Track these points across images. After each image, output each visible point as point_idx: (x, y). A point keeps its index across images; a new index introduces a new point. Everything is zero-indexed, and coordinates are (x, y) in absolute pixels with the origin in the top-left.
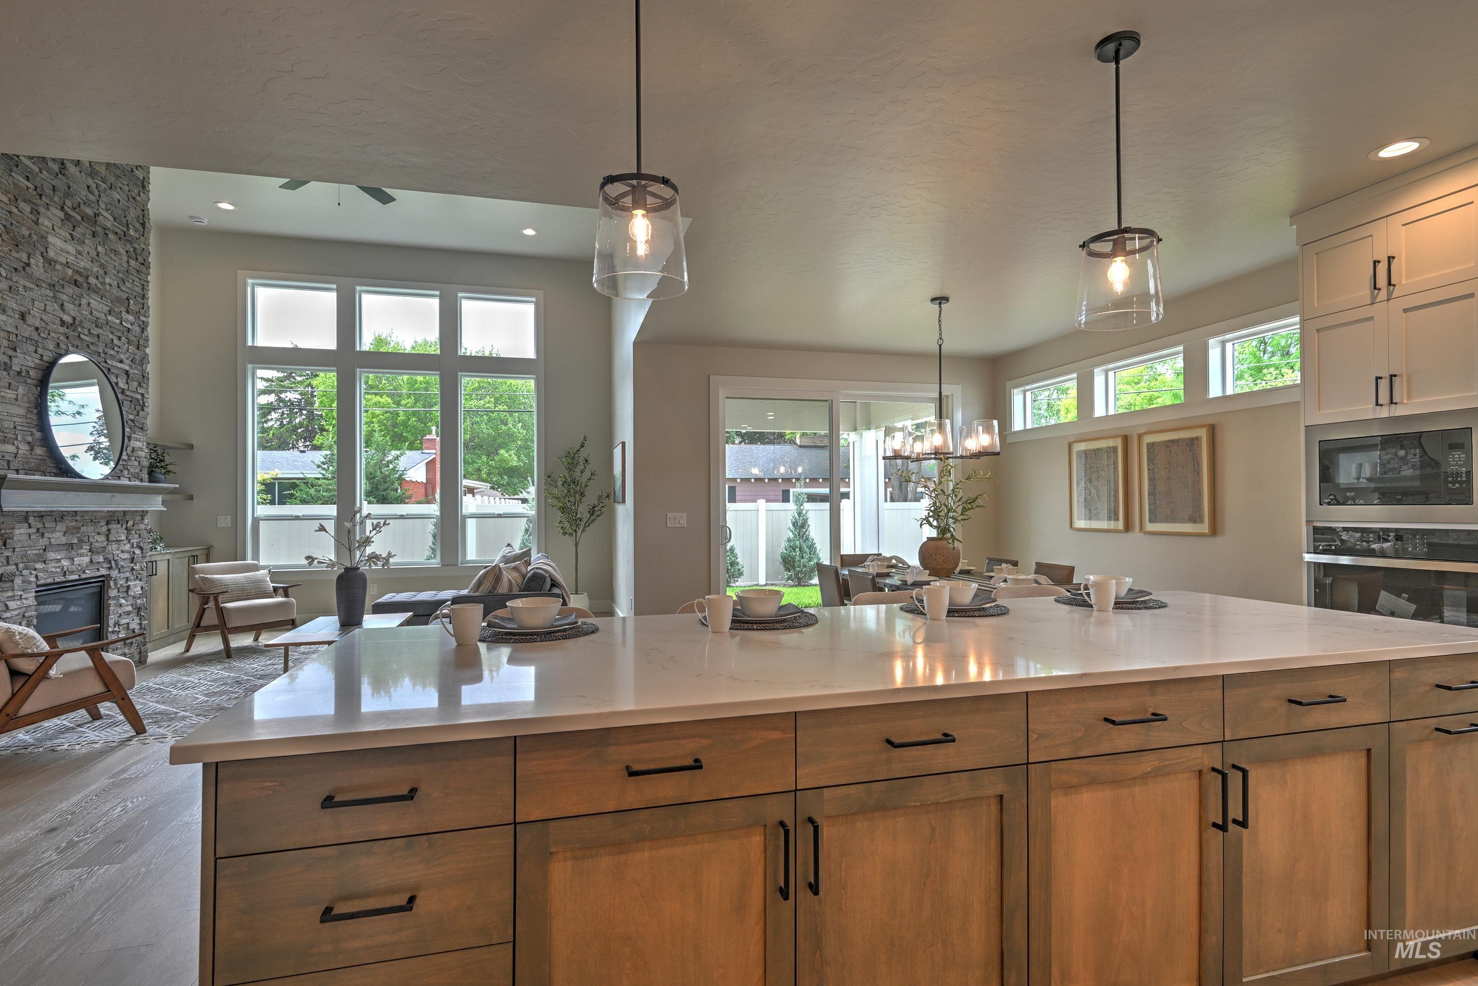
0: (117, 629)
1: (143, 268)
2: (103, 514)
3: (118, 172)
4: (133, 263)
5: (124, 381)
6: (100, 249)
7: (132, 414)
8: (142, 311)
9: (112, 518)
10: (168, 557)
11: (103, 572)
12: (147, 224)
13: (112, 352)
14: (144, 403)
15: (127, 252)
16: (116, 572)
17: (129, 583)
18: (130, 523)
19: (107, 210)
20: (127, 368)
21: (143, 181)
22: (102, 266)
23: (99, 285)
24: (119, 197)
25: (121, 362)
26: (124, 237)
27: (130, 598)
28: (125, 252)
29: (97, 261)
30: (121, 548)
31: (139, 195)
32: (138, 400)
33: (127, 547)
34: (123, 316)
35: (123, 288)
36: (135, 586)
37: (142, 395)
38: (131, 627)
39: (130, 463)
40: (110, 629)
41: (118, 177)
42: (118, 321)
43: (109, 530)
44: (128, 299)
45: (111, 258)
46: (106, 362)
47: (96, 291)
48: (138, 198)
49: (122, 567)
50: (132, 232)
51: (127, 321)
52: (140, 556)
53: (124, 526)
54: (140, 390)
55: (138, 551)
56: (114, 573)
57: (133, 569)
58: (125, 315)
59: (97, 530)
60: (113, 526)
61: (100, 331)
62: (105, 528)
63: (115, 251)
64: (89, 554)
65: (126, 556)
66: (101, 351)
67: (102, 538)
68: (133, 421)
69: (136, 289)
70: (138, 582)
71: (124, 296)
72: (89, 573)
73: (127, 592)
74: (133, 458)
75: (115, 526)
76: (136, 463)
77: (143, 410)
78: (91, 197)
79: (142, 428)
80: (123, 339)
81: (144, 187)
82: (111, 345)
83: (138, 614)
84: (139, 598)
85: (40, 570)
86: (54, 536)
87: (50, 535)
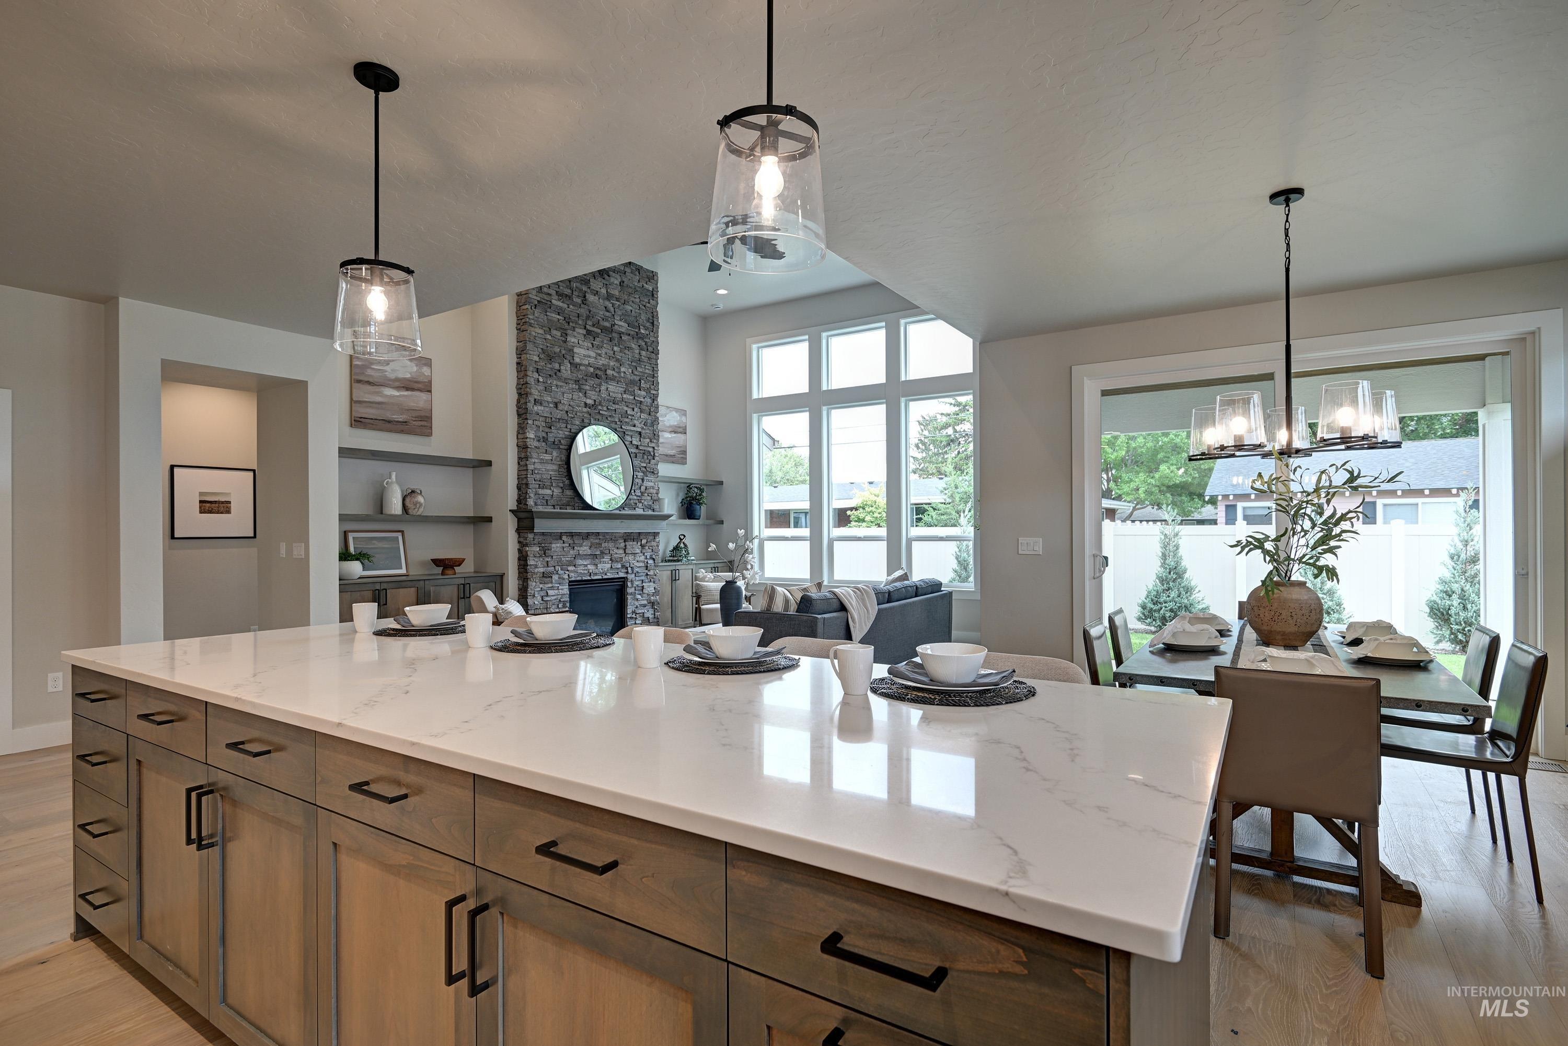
0: (634, 616)
1: (653, 356)
2: (620, 535)
3: (630, 290)
4: (643, 353)
5: (638, 439)
6: (615, 349)
7: (645, 463)
8: (652, 387)
9: (628, 537)
11: (622, 575)
12: (655, 323)
13: (627, 420)
14: (654, 454)
15: (639, 346)
16: (633, 576)
17: (644, 584)
18: (644, 541)
19: (621, 320)
20: (639, 430)
21: (653, 292)
22: (618, 360)
23: (615, 374)
24: (631, 308)
25: (634, 426)
26: (638, 336)
27: (644, 595)
28: (637, 346)
29: (613, 357)
30: (637, 559)
31: (649, 303)
32: (649, 452)
33: (642, 558)
34: (636, 392)
35: (636, 373)
36: (649, 587)
37: (653, 448)
38: (646, 615)
39: (643, 498)
40: (629, 616)
41: (630, 294)
42: (632, 397)
43: (625, 546)
44: (640, 380)
45: (625, 353)
46: (622, 428)
47: (613, 379)
48: (648, 305)
49: (638, 572)
50: (643, 331)
51: (639, 396)
52: (653, 565)
53: (639, 544)
54: (653, 445)
55: (651, 562)
56: (631, 577)
57: (647, 575)
58: (637, 392)
59: (617, 546)
60: (629, 544)
61: (617, 406)
62: (623, 545)
63: (629, 348)
64: (610, 562)
65: (642, 564)
66: (617, 420)
67: (621, 551)
68: (645, 467)
69: (647, 371)
70: (652, 584)
71: (637, 378)
72: (610, 576)
73: (642, 590)
74: (646, 494)
75: (631, 543)
76: (649, 498)
77: (654, 459)
78: (608, 314)
79: (653, 472)
80: (636, 409)
81: (653, 295)
82: (626, 415)
83: (653, 607)
84: (653, 596)
85: (572, 571)
86: (582, 548)
87: (579, 549)
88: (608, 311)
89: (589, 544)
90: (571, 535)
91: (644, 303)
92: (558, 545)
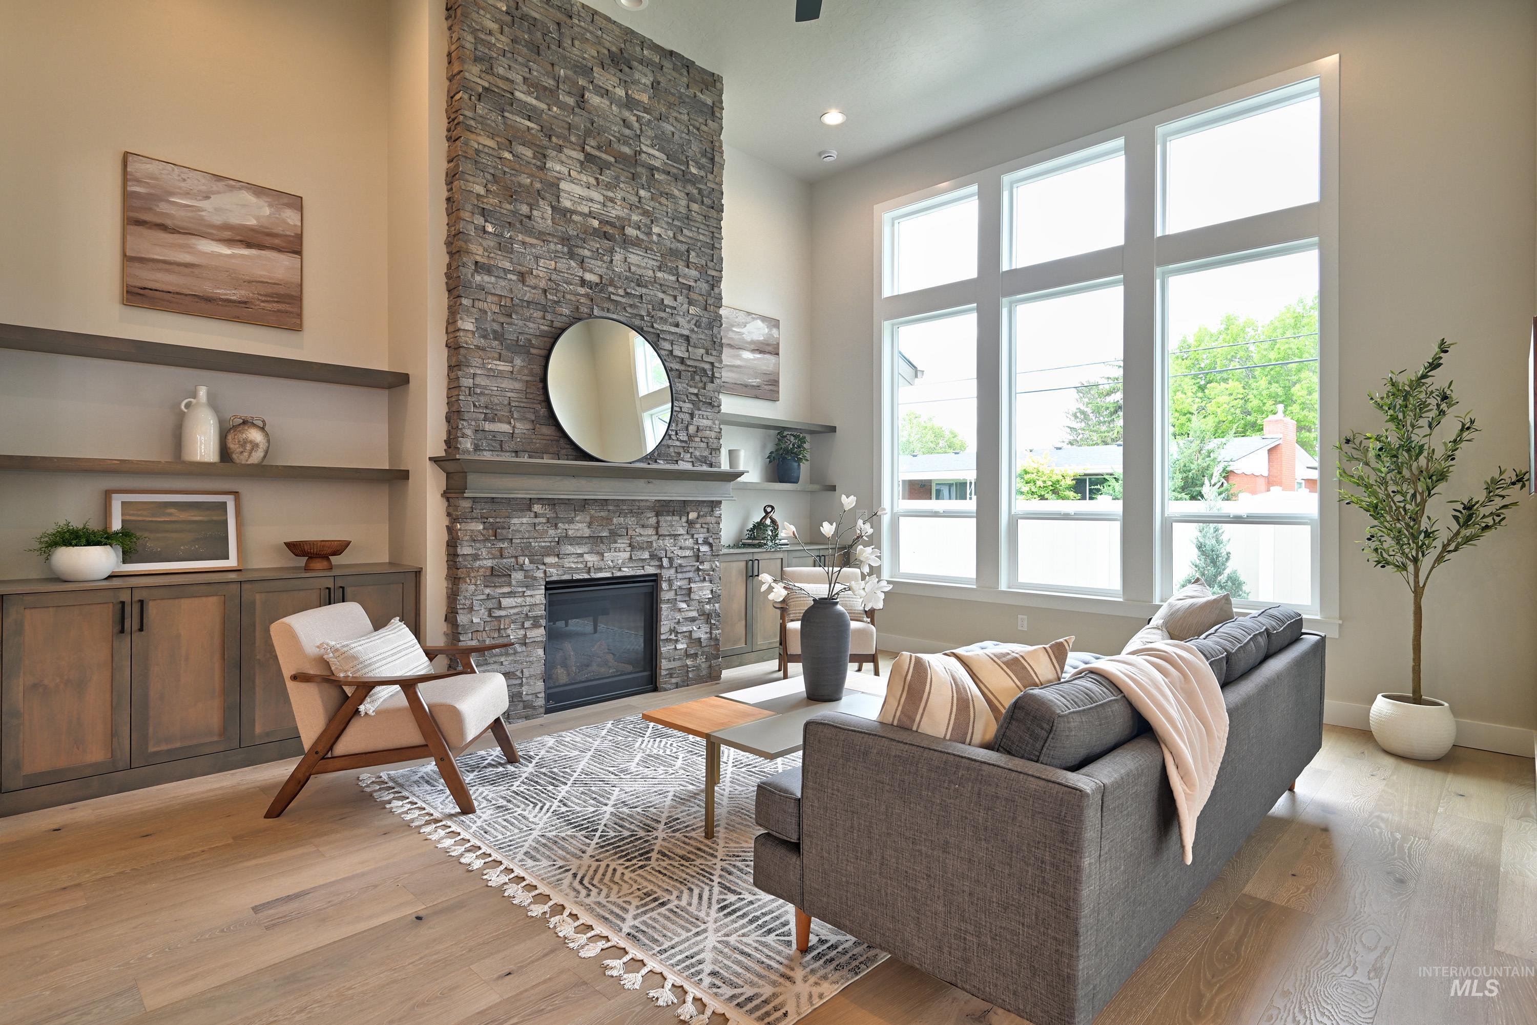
0: (673, 637)
1: (713, 213)
2: (648, 504)
3: (671, 99)
4: (695, 207)
5: (683, 349)
6: (642, 193)
7: (695, 387)
8: (710, 264)
9: (663, 508)
10: (780, 555)
11: (650, 570)
12: (717, 159)
13: (663, 315)
14: (713, 374)
15: (687, 194)
16: (672, 571)
17: (692, 585)
18: (693, 516)
19: (653, 146)
20: (686, 332)
21: (712, 108)
22: (645, 213)
23: (642, 236)
24: (673, 129)
25: (677, 325)
26: (684, 178)
27: (693, 603)
28: (683, 194)
29: (637, 207)
30: (679, 544)
31: (706, 125)
32: (704, 370)
33: (689, 542)
34: (680, 271)
35: (681, 238)
36: (701, 589)
37: (712, 364)
38: (695, 635)
39: (693, 444)
40: (663, 637)
41: (670, 106)
42: (673, 278)
43: (658, 522)
44: (688, 251)
45: (660, 203)
46: (653, 327)
47: (637, 242)
48: (703, 128)
49: (680, 566)
50: (694, 170)
51: (685, 276)
52: (709, 553)
53: (684, 519)
54: (711, 359)
55: (704, 548)
56: (667, 573)
57: (698, 569)
58: (683, 269)
59: (642, 522)
60: (666, 520)
61: (644, 290)
62: (653, 521)
63: (669, 196)
64: (628, 549)
65: (688, 553)
66: (644, 313)
67: (651, 531)
68: (696, 395)
69: (701, 237)
70: (707, 584)
71: (683, 248)
72: (627, 571)
73: (689, 595)
74: (698, 439)
75: (669, 518)
76: (703, 445)
77: (712, 382)
78: (627, 132)
79: (710, 404)
80: (679, 298)
81: (713, 113)
82: (662, 305)
83: (708, 621)
84: (708, 603)
85: (552, 565)
86: (572, 526)
87: (567, 526)
88: (628, 128)
89: (588, 519)
90: (552, 503)
91: (697, 124)
92: (525, 520)
